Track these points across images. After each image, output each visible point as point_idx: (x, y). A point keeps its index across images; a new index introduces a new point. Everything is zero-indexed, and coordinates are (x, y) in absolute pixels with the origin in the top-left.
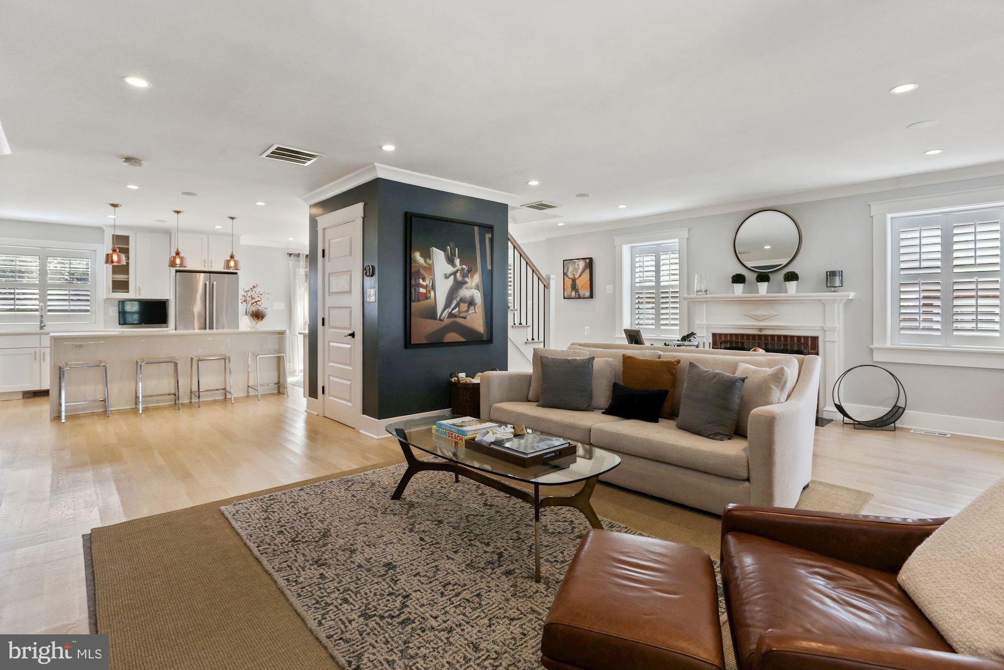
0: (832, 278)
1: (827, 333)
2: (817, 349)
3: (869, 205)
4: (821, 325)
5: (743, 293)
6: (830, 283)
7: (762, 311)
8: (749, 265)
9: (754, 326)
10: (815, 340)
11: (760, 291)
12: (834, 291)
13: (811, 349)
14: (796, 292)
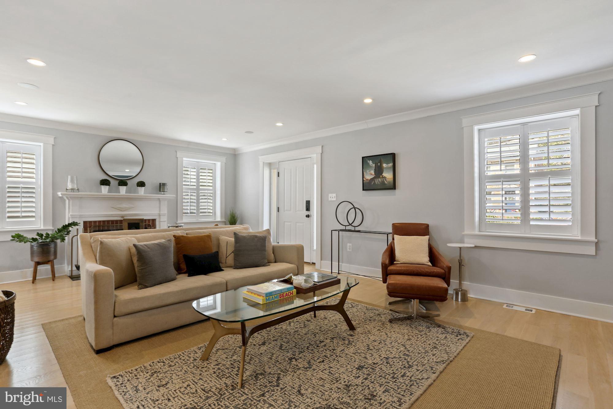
0: (162, 187)
1: (161, 217)
2: (154, 226)
3: (176, 152)
4: (158, 212)
5: (108, 193)
6: (162, 189)
7: (124, 205)
8: (111, 174)
9: (118, 214)
10: (154, 221)
11: (121, 192)
12: (164, 194)
13: (152, 227)
14: (144, 194)
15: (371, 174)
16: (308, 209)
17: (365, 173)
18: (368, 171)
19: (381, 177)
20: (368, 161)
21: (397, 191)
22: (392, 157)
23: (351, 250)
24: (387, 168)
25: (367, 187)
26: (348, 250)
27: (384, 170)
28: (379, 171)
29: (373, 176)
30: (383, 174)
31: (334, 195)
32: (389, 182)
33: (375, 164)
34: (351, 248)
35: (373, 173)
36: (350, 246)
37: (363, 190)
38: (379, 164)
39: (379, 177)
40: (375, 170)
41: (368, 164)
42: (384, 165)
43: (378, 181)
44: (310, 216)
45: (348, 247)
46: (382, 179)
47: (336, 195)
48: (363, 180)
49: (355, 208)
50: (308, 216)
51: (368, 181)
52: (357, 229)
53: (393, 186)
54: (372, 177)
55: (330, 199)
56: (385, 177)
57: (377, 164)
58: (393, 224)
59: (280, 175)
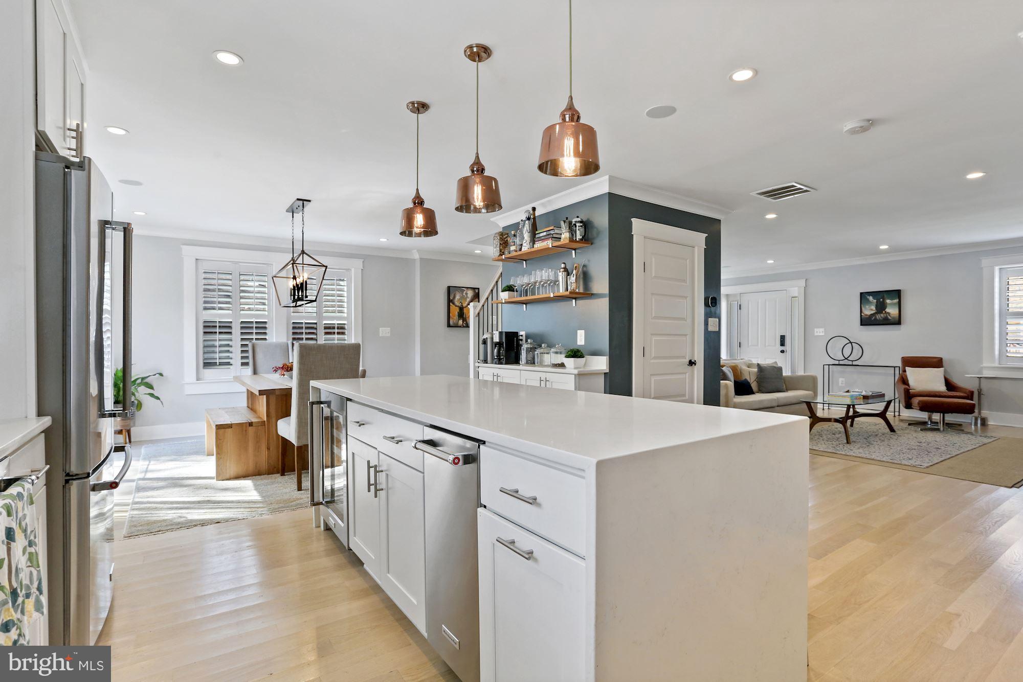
15: (872, 310)
16: (782, 344)
17: (863, 308)
18: (867, 307)
19: (884, 312)
20: (868, 297)
21: (902, 326)
22: (897, 294)
23: (844, 385)
24: (891, 304)
25: (866, 322)
26: (840, 385)
27: (888, 306)
28: (881, 307)
29: (874, 312)
30: (886, 310)
31: (822, 330)
32: (894, 318)
33: (877, 300)
34: (844, 382)
35: (874, 309)
36: (842, 381)
37: (861, 325)
38: (882, 300)
39: (882, 313)
40: (876, 305)
41: (868, 300)
42: (888, 301)
43: (880, 317)
44: (785, 351)
45: (840, 383)
46: (885, 315)
47: (825, 330)
48: (861, 315)
49: (851, 343)
50: (782, 352)
51: (868, 316)
52: (855, 363)
53: (898, 322)
54: (872, 312)
55: (816, 334)
56: (889, 313)
57: (879, 300)
58: (903, 357)
59: (741, 307)
